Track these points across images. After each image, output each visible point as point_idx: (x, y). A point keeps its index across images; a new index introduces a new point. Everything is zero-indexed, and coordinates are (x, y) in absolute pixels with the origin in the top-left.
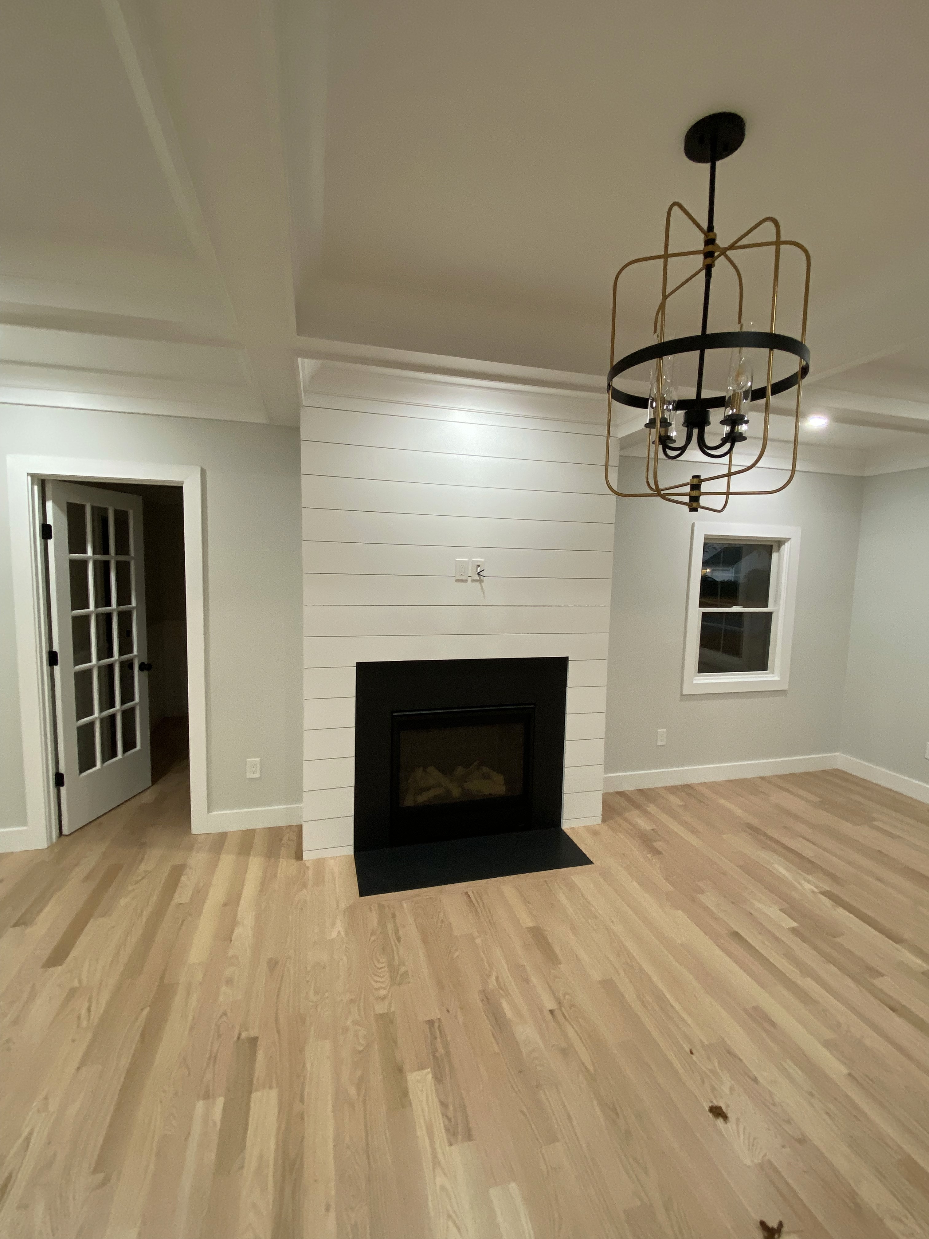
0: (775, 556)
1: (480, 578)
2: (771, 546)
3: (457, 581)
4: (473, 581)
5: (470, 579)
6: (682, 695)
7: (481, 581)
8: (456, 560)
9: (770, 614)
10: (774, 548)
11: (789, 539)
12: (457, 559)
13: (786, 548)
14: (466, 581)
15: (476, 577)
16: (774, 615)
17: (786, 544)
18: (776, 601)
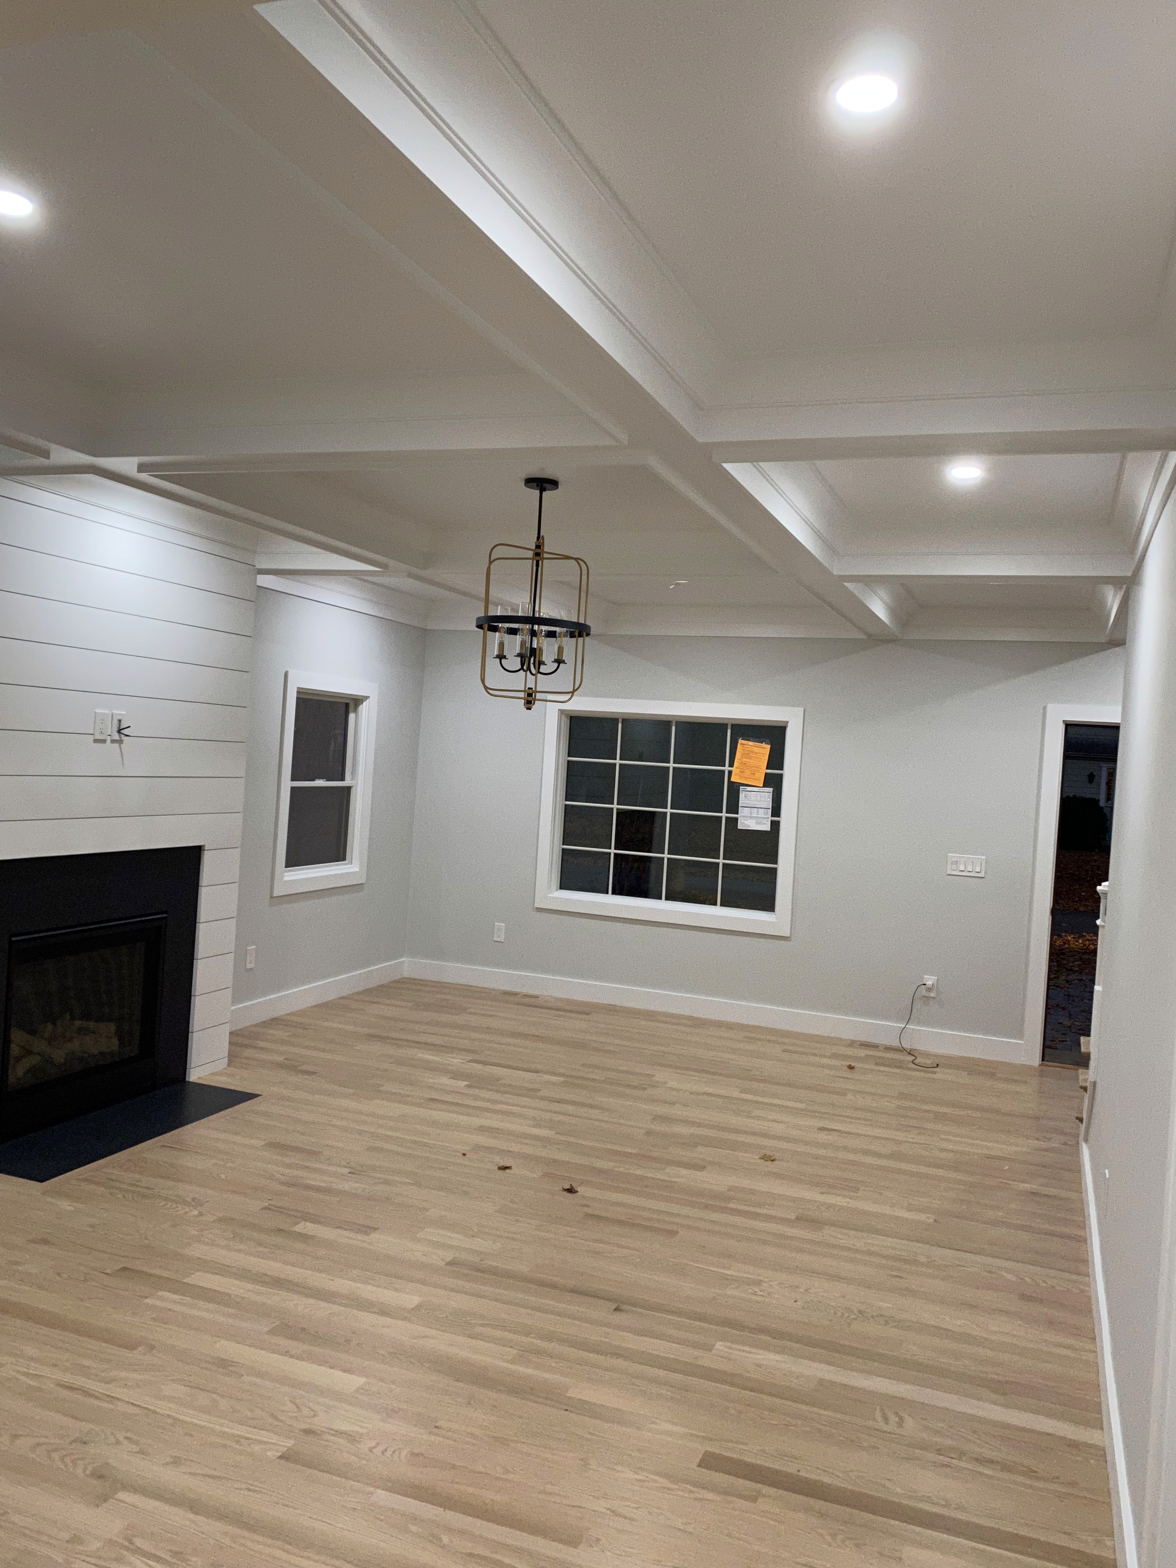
0: (352, 716)
1: (120, 737)
2: (347, 705)
3: (96, 741)
4: (113, 741)
5: (109, 739)
6: (272, 897)
7: (120, 742)
8: (95, 712)
9: (349, 789)
10: (351, 706)
11: (367, 698)
12: (97, 711)
13: (364, 708)
14: (104, 741)
15: (116, 736)
16: (353, 791)
17: (364, 703)
18: (353, 773)
